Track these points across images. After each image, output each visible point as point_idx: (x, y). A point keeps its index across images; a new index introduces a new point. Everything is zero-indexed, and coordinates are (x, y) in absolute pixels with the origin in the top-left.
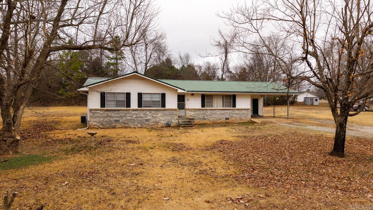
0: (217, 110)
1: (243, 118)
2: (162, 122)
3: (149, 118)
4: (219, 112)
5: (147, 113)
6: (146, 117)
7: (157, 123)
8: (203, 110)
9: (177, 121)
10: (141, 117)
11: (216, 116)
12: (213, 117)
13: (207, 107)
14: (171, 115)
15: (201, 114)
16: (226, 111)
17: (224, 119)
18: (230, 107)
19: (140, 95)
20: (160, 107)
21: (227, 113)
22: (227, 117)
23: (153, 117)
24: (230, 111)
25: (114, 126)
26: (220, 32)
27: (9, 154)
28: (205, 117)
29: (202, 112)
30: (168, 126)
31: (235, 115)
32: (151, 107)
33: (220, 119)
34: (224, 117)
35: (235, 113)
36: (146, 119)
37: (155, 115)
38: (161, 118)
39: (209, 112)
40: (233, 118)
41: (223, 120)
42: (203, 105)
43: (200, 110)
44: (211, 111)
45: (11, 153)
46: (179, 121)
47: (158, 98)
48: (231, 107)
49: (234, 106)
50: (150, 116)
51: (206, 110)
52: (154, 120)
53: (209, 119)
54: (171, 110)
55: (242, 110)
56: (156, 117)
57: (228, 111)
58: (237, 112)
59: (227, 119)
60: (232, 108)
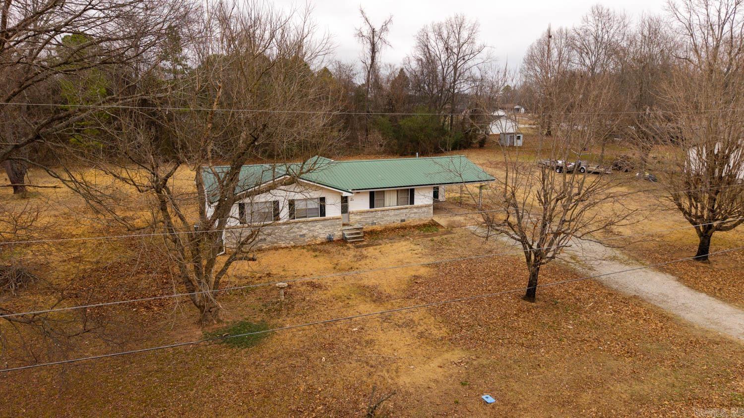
0: (390, 211)
1: (423, 218)
2: (322, 236)
3: (304, 232)
4: (393, 213)
5: (302, 226)
6: (301, 231)
7: (315, 237)
8: (372, 212)
9: (340, 233)
10: (294, 232)
11: (388, 218)
12: (385, 220)
13: (377, 207)
14: (333, 225)
15: (369, 217)
16: (402, 211)
17: (400, 222)
18: (406, 205)
19: (292, 203)
20: (318, 216)
21: (403, 213)
22: (403, 218)
23: (310, 230)
24: (407, 210)
25: (259, 247)
26: (362, 12)
27: (213, 324)
28: (375, 221)
29: (371, 215)
30: (330, 241)
31: (413, 215)
32: (306, 217)
33: (394, 222)
34: (399, 219)
35: (413, 211)
36: (301, 234)
37: (312, 229)
38: (320, 231)
39: (380, 214)
40: (410, 219)
41: (398, 224)
42: (372, 205)
43: (368, 212)
44: (382, 213)
45: (216, 323)
46: (343, 234)
47: (315, 205)
48: (408, 204)
49: (412, 202)
50: (306, 229)
51: (376, 211)
52: (311, 234)
53: (380, 224)
54: (333, 219)
55: (421, 207)
56: (313, 231)
57: (405, 211)
58: (415, 210)
59: (403, 221)
60: (409, 206)
